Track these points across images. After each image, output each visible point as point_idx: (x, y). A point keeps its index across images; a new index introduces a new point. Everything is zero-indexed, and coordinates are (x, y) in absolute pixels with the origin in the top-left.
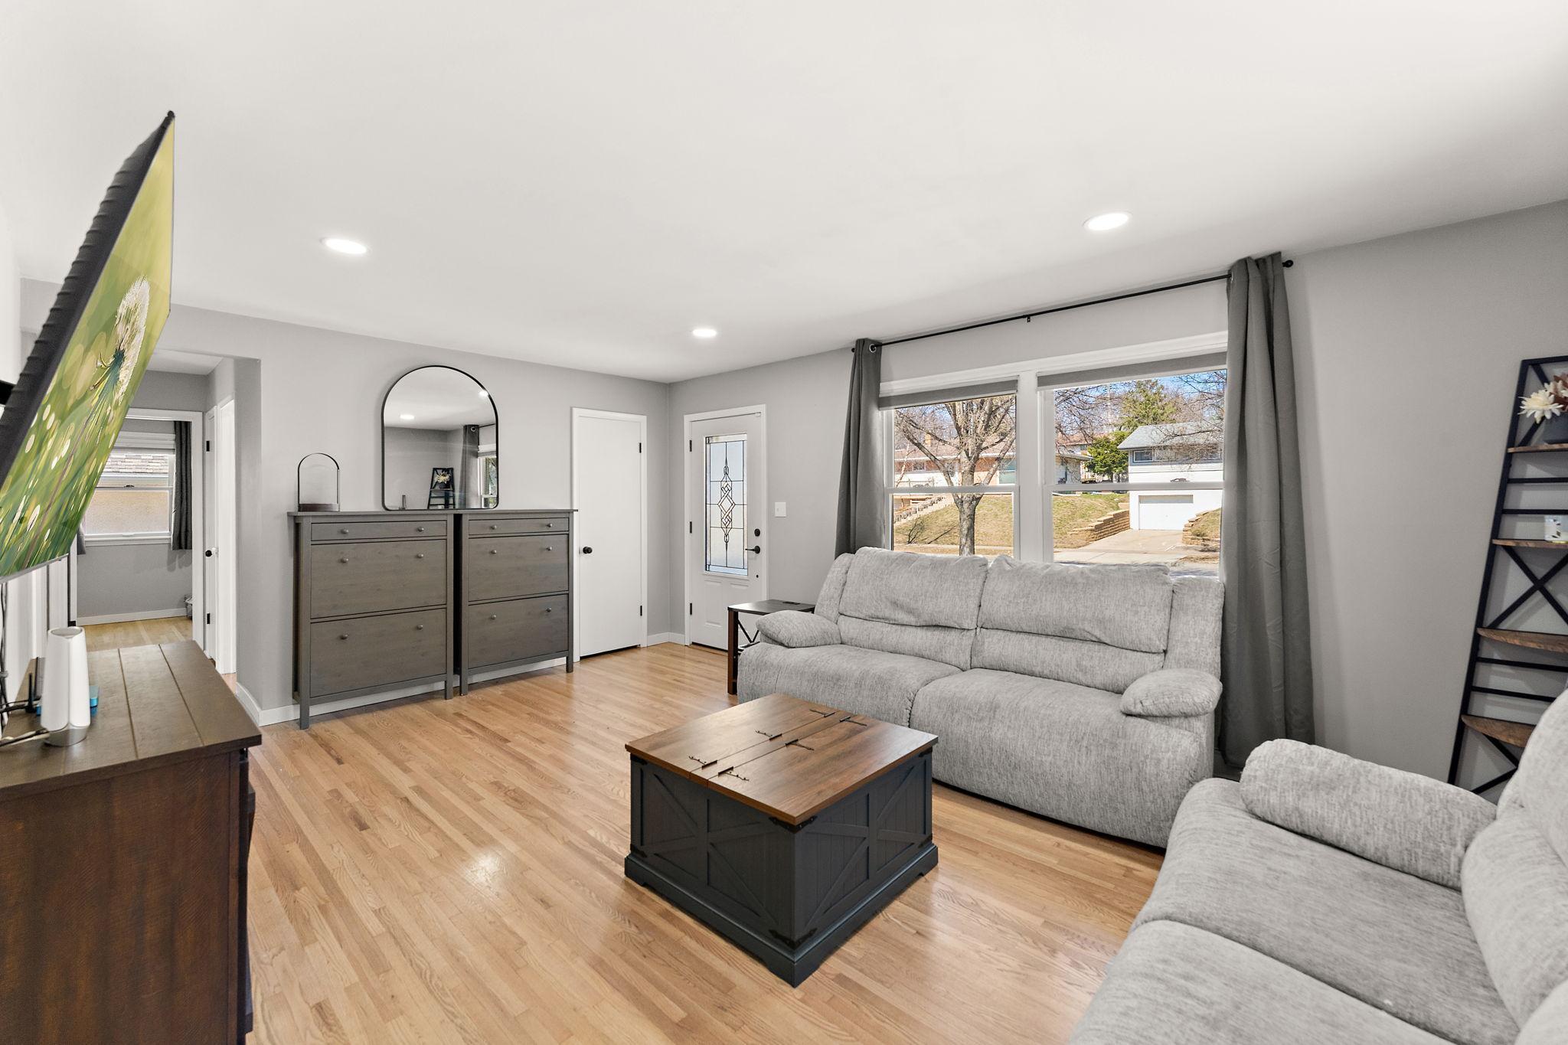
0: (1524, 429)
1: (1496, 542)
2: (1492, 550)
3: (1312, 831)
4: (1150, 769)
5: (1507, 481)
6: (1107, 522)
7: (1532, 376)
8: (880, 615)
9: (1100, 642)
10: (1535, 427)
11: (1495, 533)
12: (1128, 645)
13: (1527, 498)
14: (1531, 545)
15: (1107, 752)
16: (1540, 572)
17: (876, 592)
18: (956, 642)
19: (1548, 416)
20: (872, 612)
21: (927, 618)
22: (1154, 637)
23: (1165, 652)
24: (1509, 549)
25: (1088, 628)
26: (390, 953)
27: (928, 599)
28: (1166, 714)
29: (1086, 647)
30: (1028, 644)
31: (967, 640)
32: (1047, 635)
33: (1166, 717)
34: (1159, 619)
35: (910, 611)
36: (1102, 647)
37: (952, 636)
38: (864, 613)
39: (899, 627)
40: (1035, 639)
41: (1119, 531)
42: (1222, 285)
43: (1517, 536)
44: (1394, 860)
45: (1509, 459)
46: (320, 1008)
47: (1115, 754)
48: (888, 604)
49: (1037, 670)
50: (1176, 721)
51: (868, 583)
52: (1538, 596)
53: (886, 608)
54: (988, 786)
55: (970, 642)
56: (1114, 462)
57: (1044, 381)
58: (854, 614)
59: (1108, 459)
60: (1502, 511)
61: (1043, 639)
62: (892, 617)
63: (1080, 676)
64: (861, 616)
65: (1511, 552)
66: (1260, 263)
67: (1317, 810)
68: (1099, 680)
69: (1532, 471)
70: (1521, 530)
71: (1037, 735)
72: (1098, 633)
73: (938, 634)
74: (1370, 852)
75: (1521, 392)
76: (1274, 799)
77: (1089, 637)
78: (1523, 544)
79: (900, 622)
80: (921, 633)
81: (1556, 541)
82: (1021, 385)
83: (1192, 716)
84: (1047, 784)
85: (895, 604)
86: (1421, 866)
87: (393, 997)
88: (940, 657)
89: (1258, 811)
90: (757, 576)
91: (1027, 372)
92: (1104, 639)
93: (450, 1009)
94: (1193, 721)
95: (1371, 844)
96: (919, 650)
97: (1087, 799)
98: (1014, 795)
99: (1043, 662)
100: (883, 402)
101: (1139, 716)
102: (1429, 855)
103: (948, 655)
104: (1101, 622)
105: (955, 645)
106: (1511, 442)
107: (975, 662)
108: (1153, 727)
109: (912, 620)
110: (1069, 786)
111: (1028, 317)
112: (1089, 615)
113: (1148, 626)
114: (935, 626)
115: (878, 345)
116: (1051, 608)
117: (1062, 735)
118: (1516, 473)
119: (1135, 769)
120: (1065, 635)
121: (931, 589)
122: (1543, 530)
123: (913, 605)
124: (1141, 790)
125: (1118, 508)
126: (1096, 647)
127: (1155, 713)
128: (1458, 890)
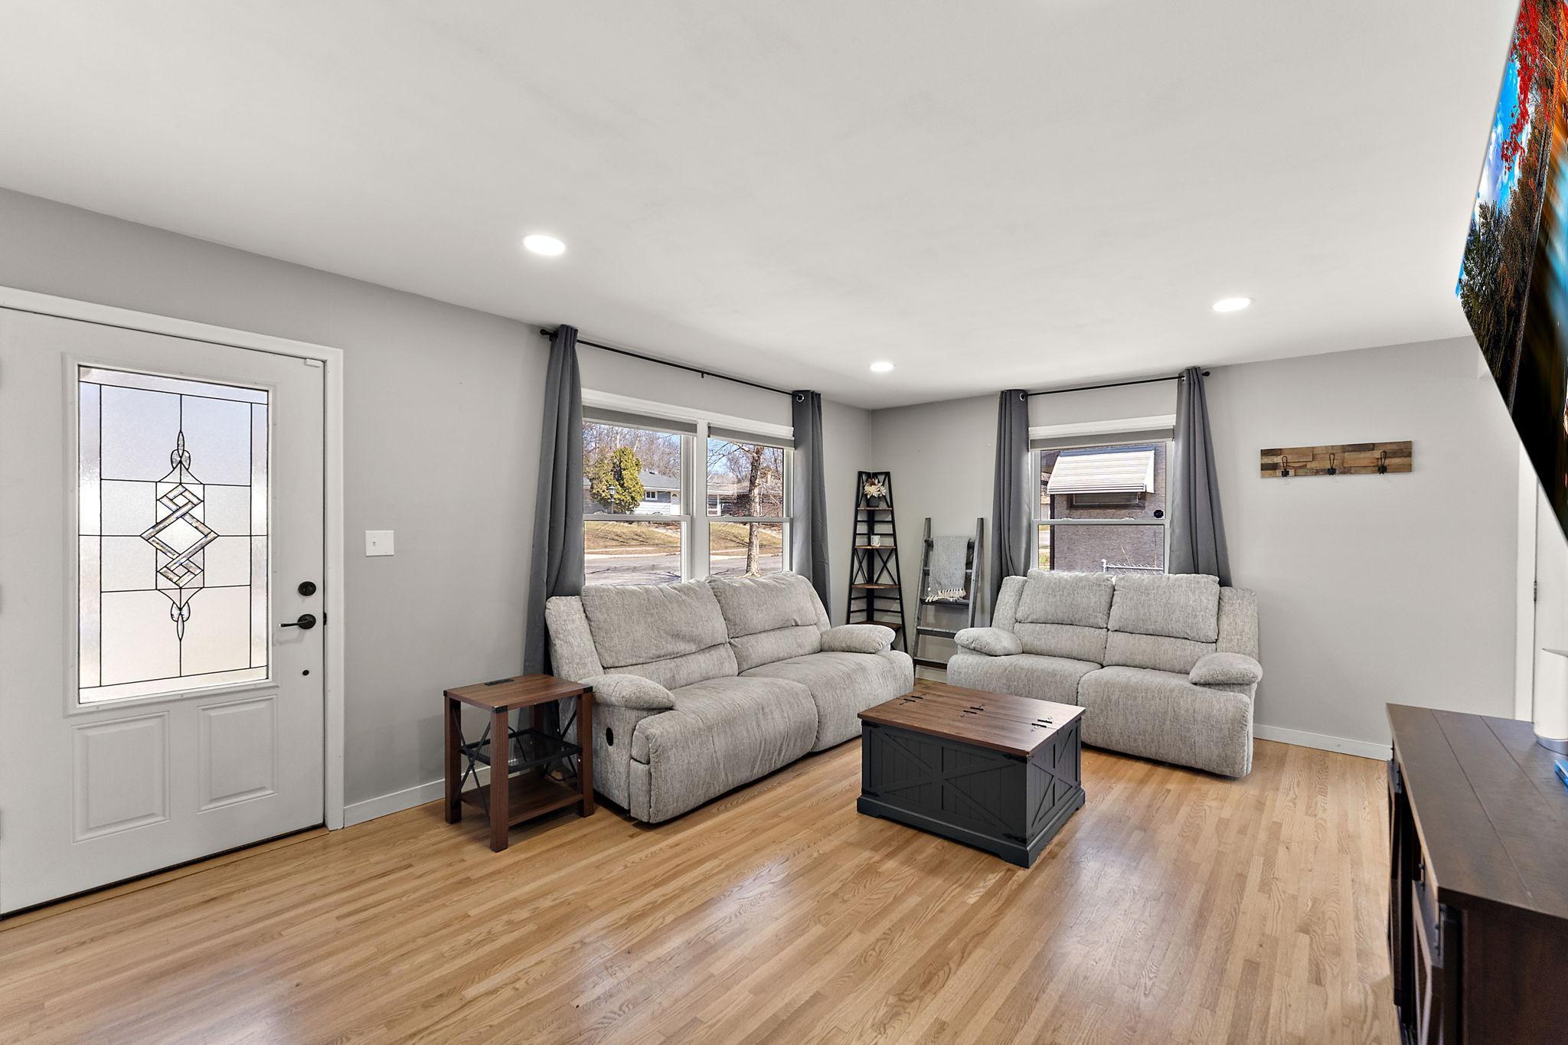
0: (861, 501)
5: (857, 522)
17: (652, 629)
20: (654, 651)
26: (1235, 968)
27: (705, 623)
35: (692, 639)
46: (1317, 980)
48: (669, 639)
53: (667, 643)
58: (630, 661)
64: (641, 660)
75: (860, 484)
85: (675, 636)
87: (1261, 946)
90: (306, 673)
93: (1233, 913)
96: (707, 673)
106: (857, 506)
109: (693, 648)
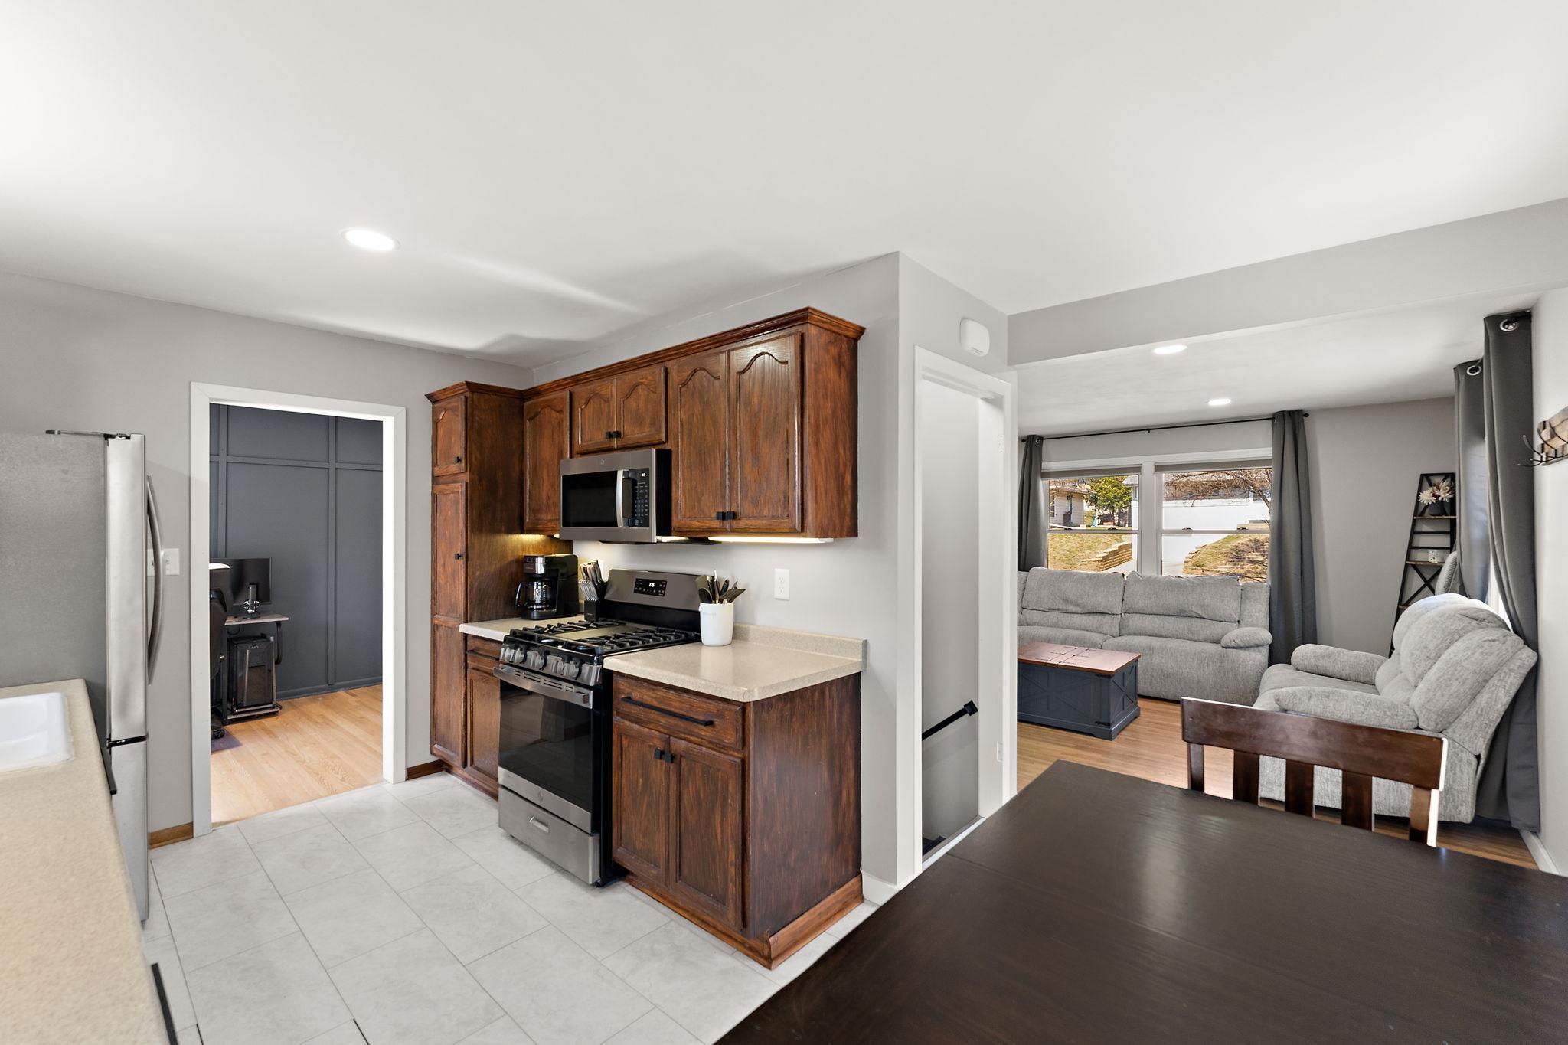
0: (1421, 509)
1: (1408, 562)
2: (1406, 566)
3: (1322, 672)
4: (1241, 670)
5: (1414, 532)
6: (1113, 553)
7: (1426, 483)
8: (1056, 608)
9: (1201, 618)
10: (1426, 507)
11: (1408, 559)
12: (1218, 618)
13: (1422, 541)
14: (1422, 563)
15: (1219, 664)
16: (1428, 577)
17: (1051, 594)
18: (1109, 621)
19: (1430, 503)
20: (1049, 606)
21: (1089, 608)
22: (1233, 614)
23: (1239, 621)
24: (1414, 566)
25: (1194, 609)
27: (1087, 597)
28: (1247, 645)
29: (1193, 621)
30: (1158, 620)
31: (1117, 620)
32: (1169, 615)
33: (1247, 648)
34: (1235, 604)
35: (1077, 605)
36: (1203, 620)
37: (1107, 618)
38: (1043, 607)
39: (1069, 615)
40: (1162, 617)
41: (1123, 562)
42: (1270, 422)
43: (1418, 560)
44: (1353, 678)
45: (1414, 521)
47: (1223, 665)
48: (1061, 601)
49: (1164, 634)
50: (1252, 649)
51: (1045, 589)
52: (1427, 589)
53: (1059, 603)
54: (1149, 689)
55: (1119, 621)
56: (1115, 497)
57: (1159, 468)
58: (1034, 608)
59: (1110, 494)
60: (1411, 547)
61: (1167, 617)
62: (1065, 608)
63: (1190, 636)
65: (1415, 567)
66: (1291, 413)
67: (1322, 664)
68: (1201, 638)
69: (1425, 528)
70: (1419, 556)
71: (1179, 660)
72: (1200, 612)
73: (1097, 618)
74: (1344, 676)
75: (1420, 490)
76: (1306, 662)
77: (1195, 615)
78: (1418, 563)
79: (1070, 611)
80: (1085, 617)
81: (1433, 562)
82: (1144, 470)
83: (1261, 646)
84: (1185, 683)
85: (1066, 601)
86: (1362, 679)
88: (1100, 630)
89: (1300, 668)
91: (1148, 462)
92: (1204, 616)
94: (1261, 648)
95: (1344, 674)
97: (1208, 688)
98: (1166, 692)
99: (1168, 629)
100: (1046, 475)
101: (1233, 648)
102: (1365, 674)
103: (1105, 629)
104: (1202, 606)
105: (1109, 624)
106: (1415, 515)
107: (1123, 632)
108: (1241, 652)
109: (1079, 610)
110: (1198, 683)
111: (1149, 430)
112: (1196, 603)
113: (1230, 607)
114: (1093, 613)
115: (1041, 439)
116: (1172, 600)
117: (1193, 659)
118: (1418, 529)
119: (1234, 671)
120: (1180, 614)
121: (1091, 591)
122: (1428, 557)
123: (1080, 601)
124: (1237, 680)
125: (1121, 541)
126: (1199, 620)
127: (1242, 646)
128: (1374, 685)
